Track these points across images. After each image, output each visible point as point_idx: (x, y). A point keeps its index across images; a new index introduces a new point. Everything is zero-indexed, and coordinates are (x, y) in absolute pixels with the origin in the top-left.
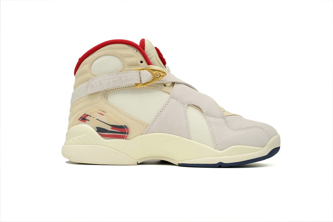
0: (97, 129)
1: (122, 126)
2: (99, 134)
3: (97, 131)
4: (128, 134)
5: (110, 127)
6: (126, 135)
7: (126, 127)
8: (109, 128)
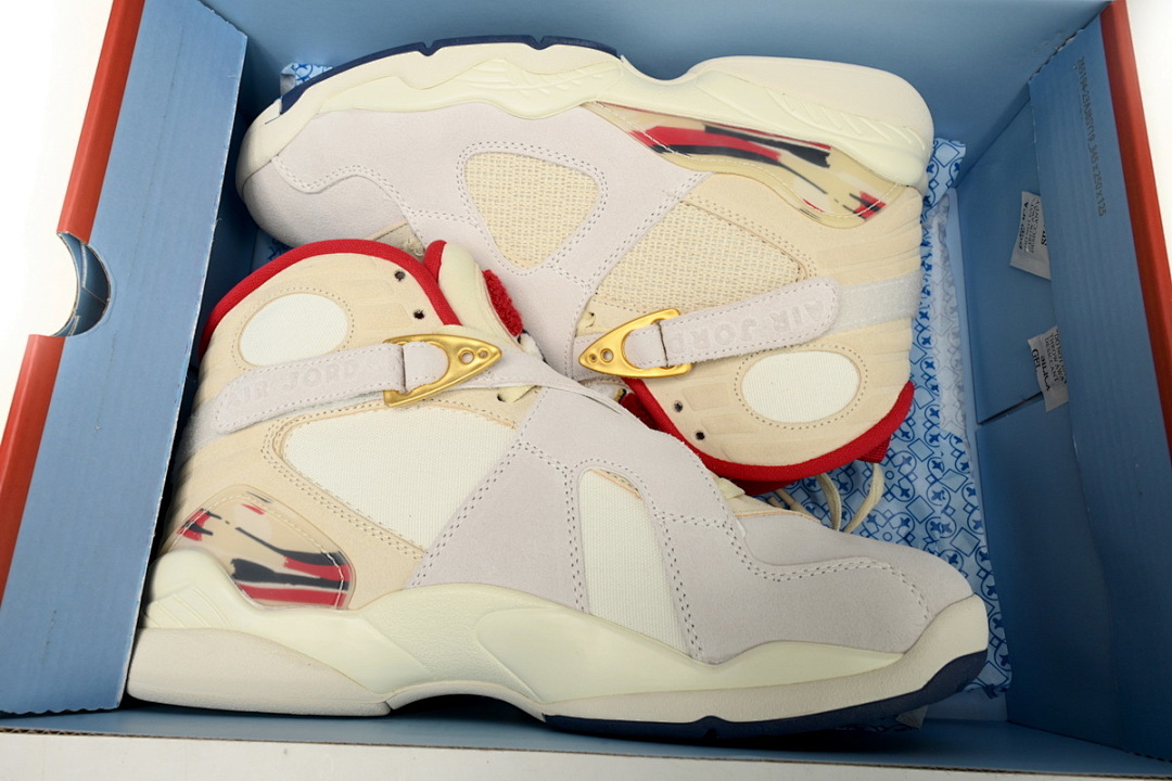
0: (235, 566)
1: (325, 555)
2: (242, 588)
3: (235, 576)
4: (345, 587)
5: (282, 559)
6: (340, 591)
7: (339, 559)
8: (277, 564)
